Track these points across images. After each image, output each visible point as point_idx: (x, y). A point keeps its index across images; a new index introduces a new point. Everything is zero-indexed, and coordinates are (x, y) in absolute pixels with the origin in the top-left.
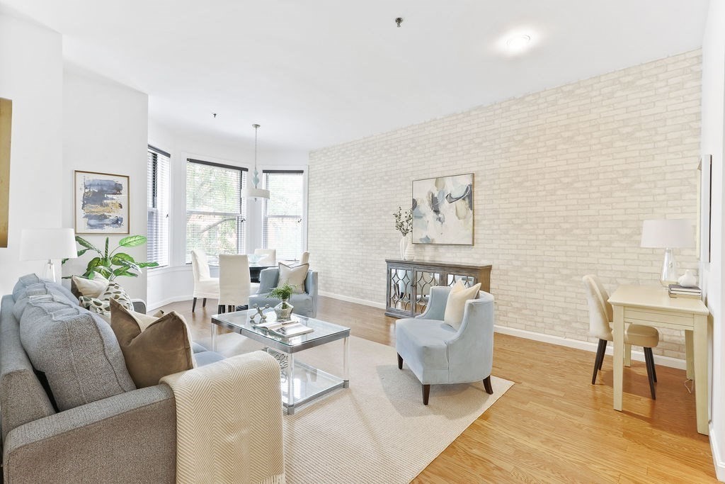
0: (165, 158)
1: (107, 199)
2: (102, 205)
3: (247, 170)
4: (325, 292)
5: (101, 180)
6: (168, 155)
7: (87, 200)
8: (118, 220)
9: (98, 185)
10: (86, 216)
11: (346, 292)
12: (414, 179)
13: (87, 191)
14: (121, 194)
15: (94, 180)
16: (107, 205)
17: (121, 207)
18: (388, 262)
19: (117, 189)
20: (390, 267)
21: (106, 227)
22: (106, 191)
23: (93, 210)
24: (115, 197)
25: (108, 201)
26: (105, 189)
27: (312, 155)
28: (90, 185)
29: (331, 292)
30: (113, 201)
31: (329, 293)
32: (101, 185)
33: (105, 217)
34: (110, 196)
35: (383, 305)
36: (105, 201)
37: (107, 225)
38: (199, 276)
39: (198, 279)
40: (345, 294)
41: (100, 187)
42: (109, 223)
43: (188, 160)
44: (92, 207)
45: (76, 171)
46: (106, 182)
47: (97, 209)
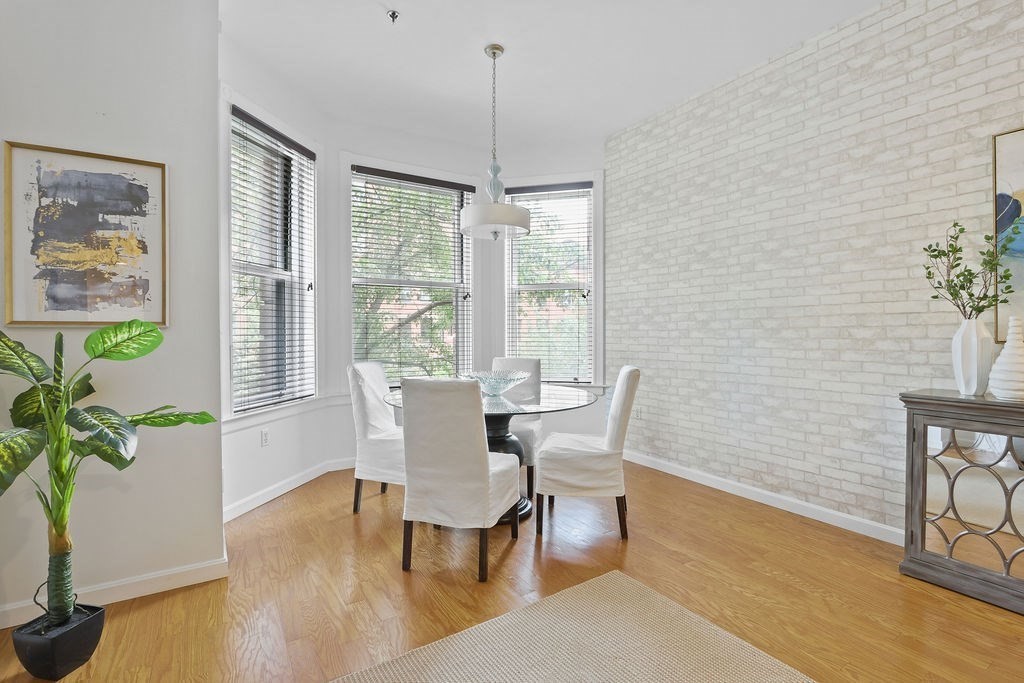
0: (305, 161)
1: (105, 226)
2: (89, 243)
3: (472, 189)
4: (651, 458)
5: (86, 174)
6: (311, 156)
7: (46, 228)
8: (135, 286)
9: (79, 186)
10: (41, 275)
11: (715, 466)
12: (996, 129)
13: (46, 201)
14: (143, 214)
15: (66, 173)
16: (105, 244)
17: (144, 249)
18: (907, 399)
19: (134, 199)
20: (920, 420)
21: (101, 305)
22: (101, 205)
23: (63, 256)
24: (126, 220)
25: (108, 234)
26: (98, 198)
27: (611, 144)
28: (57, 187)
29: (669, 459)
30: (122, 233)
31: (662, 461)
32: (85, 185)
33: (99, 277)
34: (112, 219)
35: (896, 534)
36: (100, 233)
37: (104, 298)
38: (366, 425)
39: (365, 433)
40: (715, 472)
41: (83, 194)
42: (111, 293)
43: (354, 168)
44: (62, 250)
45: (13, 145)
46: (101, 181)
47: (77, 256)
